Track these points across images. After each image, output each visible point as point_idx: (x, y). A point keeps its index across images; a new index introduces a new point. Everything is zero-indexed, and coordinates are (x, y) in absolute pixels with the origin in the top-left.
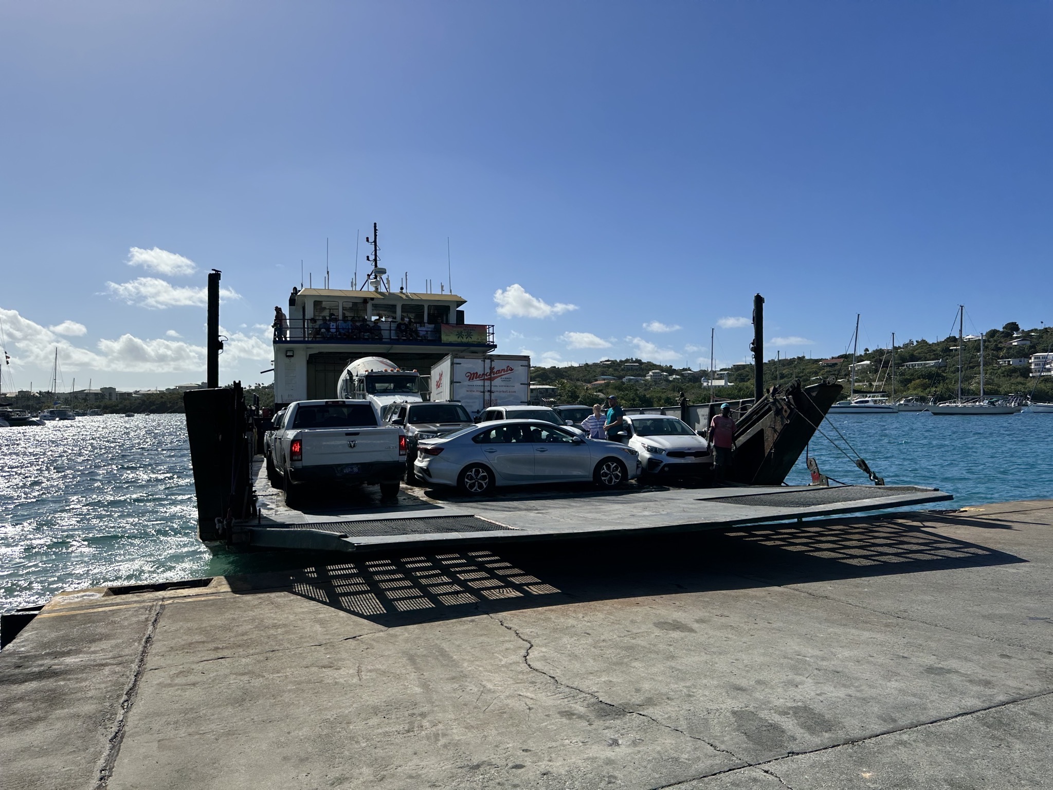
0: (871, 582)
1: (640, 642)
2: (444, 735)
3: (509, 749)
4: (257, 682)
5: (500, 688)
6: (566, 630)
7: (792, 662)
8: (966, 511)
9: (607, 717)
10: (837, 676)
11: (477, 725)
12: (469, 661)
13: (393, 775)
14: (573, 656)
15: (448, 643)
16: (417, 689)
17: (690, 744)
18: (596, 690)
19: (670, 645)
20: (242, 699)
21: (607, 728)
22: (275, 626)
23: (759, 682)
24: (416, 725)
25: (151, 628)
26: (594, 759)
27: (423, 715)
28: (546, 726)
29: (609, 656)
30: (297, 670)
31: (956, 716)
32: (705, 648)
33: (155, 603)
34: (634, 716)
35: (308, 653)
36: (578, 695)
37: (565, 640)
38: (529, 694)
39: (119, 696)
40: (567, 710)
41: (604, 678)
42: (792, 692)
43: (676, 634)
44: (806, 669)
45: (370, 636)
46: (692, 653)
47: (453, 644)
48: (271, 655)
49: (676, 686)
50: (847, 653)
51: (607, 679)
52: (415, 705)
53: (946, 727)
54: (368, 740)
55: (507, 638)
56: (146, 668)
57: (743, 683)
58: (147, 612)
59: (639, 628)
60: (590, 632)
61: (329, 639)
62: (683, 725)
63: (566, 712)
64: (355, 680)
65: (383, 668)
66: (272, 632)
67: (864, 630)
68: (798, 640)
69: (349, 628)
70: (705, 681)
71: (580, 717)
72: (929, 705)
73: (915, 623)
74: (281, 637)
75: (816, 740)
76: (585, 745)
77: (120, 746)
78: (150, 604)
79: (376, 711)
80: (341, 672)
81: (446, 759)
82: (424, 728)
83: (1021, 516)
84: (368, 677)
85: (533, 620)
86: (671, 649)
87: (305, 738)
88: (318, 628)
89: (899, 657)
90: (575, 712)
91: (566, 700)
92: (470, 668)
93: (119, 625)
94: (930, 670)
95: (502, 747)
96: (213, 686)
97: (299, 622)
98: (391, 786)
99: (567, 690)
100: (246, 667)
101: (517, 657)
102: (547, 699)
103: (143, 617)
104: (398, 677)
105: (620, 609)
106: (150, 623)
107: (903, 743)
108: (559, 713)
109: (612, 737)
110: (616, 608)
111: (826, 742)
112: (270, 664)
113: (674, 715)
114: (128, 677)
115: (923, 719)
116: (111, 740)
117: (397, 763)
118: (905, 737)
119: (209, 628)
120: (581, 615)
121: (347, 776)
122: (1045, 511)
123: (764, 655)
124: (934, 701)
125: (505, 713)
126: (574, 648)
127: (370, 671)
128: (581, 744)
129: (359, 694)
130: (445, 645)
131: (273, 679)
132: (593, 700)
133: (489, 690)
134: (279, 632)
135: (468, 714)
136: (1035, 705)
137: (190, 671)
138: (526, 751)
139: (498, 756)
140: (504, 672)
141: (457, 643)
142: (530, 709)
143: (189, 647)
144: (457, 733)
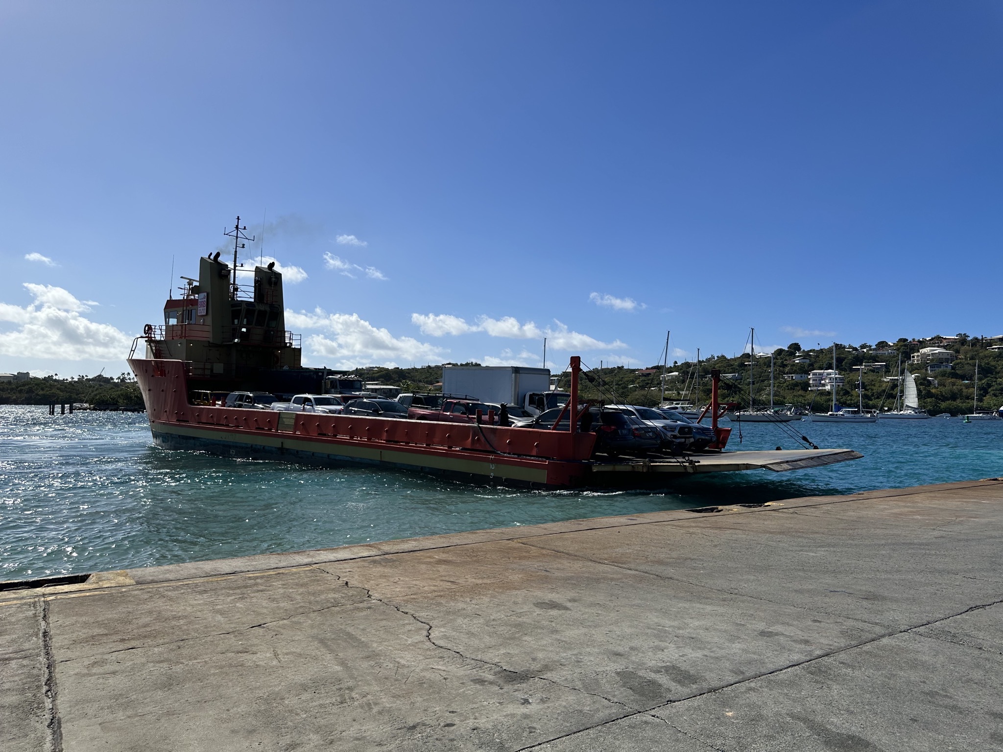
0: (704, 565)
1: (524, 619)
2: (376, 704)
3: (437, 712)
4: (178, 668)
5: (413, 663)
6: (457, 613)
7: (655, 632)
8: (769, 506)
9: (514, 682)
10: (694, 641)
11: (403, 694)
12: (376, 642)
13: (340, 739)
14: (471, 634)
15: (352, 628)
16: (336, 667)
17: (588, 699)
18: (498, 661)
19: (552, 622)
20: (169, 683)
21: (516, 690)
22: (175, 618)
23: (632, 648)
24: (347, 698)
25: (43, 623)
26: (513, 715)
27: (350, 689)
28: (464, 692)
29: (502, 633)
30: (214, 656)
31: (787, 668)
32: (582, 623)
33: (36, 599)
34: (537, 680)
35: (219, 640)
36: (484, 666)
37: (460, 621)
38: (440, 667)
39: (39, 687)
40: (477, 678)
41: (502, 651)
42: (660, 655)
43: (554, 612)
44: (667, 637)
45: (275, 623)
46: (571, 627)
47: (358, 628)
48: (182, 644)
49: (565, 654)
50: (697, 623)
51: (505, 651)
52: (340, 681)
53: (781, 675)
54: (306, 711)
55: (406, 622)
56: (56, 661)
57: (620, 649)
58: (32, 608)
59: (522, 608)
60: (480, 613)
61: (235, 628)
62: (579, 684)
63: (477, 679)
64: (275, 662)
65: (298, 651)
66: (174, 623)
67: (706, 604)
68: (656, 614)
69: (249, 617)
70: (588, 650)
71: (491, 683)
72: (767, 660)
73: (745, 598)
74: (185, 627)
75: (685, 691)
76: (501, 705)
77: (60, 731)
78: (32, 600)
79: (304, 688)
80: (258, 655)
81: (384, 723)
82: (356, 699)
83: (812, 509)
84: (287, 659)
85: (426, 605)
86: (554, 624)
87: (246, 714)
88: (219, 617)
89: (737, 624)
90: (486, 679)
91: (474, 670)
92: (380, 648)
93: (6, 621)
94: (763, 633)
95: (430, 710)
96: (134, 674)
97: (199, 613)
98: (341, 747)
99: (473, 662)
100: (162, 656)
101: (421, 637)
102: (457, 670)
103: (31, 613)
104: (315, 658)
105: (502, 593)
106: (40, 619)
107: (751, 689)
108: (472, 681)
109: (523, 697)
110: (498, 592)
111: (695, 692)
112: (185, 652)
113: (569, 677)
114: (40, 669)
115: (763, 670)
116: (49, 726)
117: (340, 729)
118: (753, 685)
119: (106, 622)
120: (468, 600)
121: (298, 742)
122: (831, 505)
123: (631, 626)
124: (769, 657)
125: (424, 683)
126: (470, 628)
127: (287, 654)
128: (498, 704)
129: (284, 674)
130: (350, 630)
131: (193, 665)
132: (498, 669)
133: (404, 666)
134: (182, 623)
135: (392, 686)
136: (842, 656)
137: (103, 662)
138: (453, 712)
139: (429, 718)
140: (412, 650)
141: (361, 627)
142: (445, 679)
143: (92, 639)
144: (386, 702)
